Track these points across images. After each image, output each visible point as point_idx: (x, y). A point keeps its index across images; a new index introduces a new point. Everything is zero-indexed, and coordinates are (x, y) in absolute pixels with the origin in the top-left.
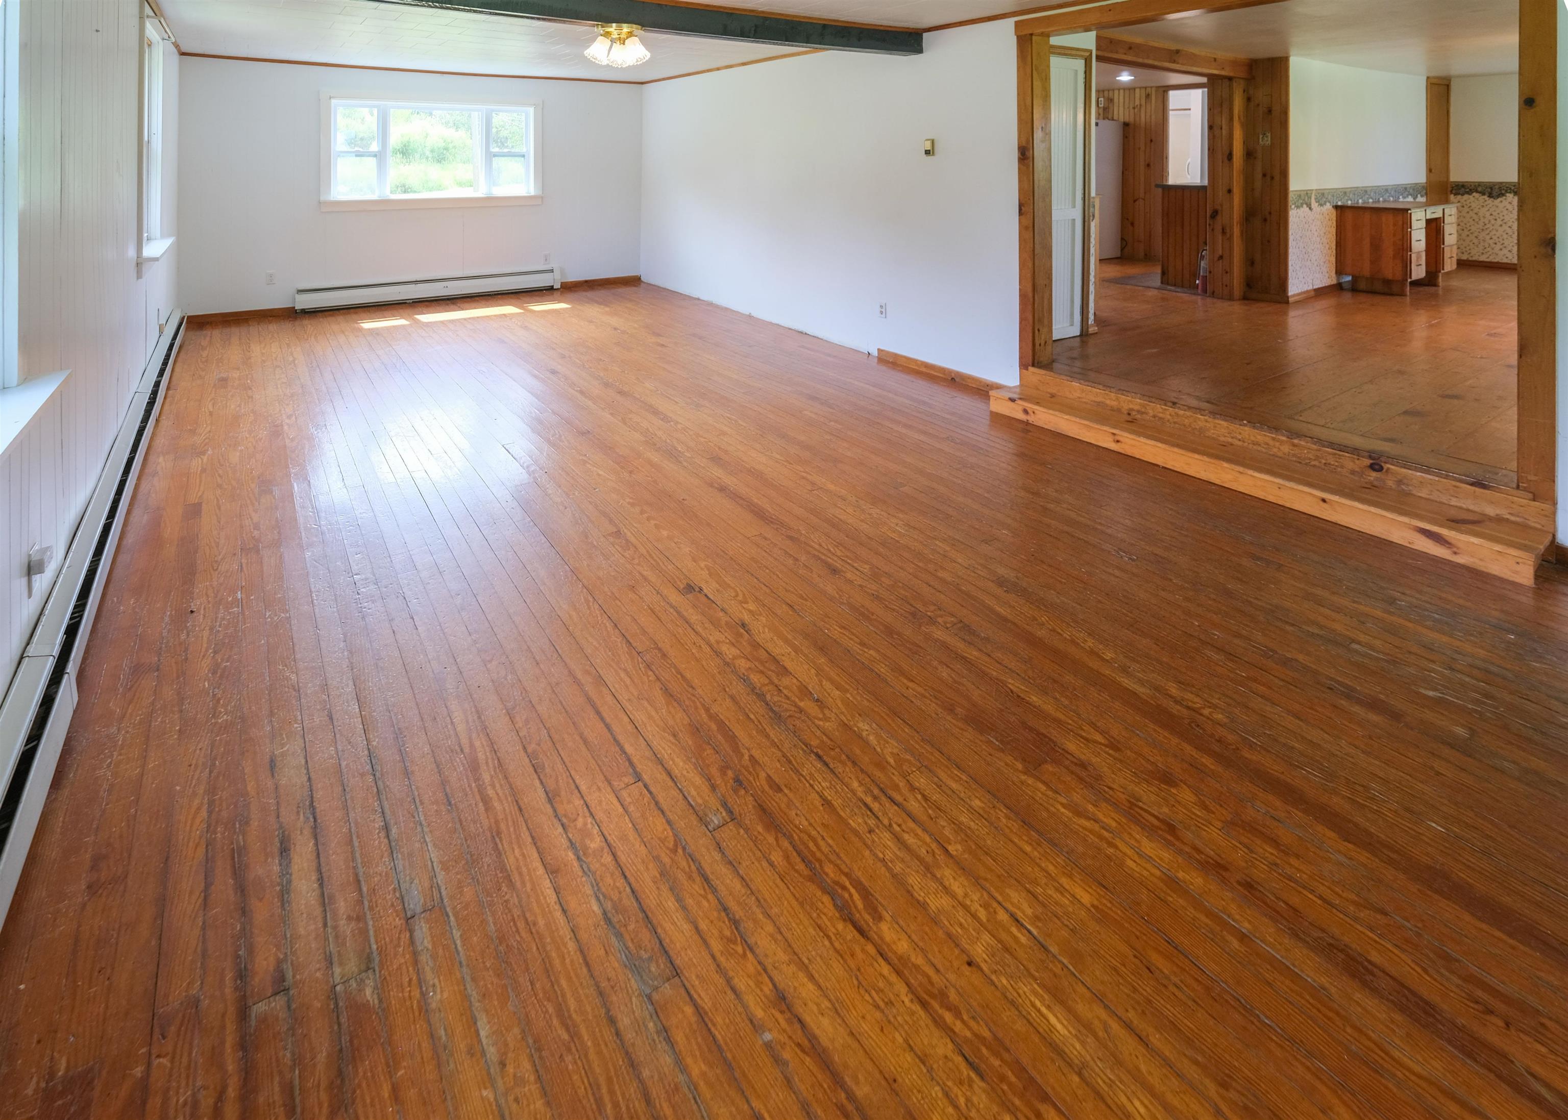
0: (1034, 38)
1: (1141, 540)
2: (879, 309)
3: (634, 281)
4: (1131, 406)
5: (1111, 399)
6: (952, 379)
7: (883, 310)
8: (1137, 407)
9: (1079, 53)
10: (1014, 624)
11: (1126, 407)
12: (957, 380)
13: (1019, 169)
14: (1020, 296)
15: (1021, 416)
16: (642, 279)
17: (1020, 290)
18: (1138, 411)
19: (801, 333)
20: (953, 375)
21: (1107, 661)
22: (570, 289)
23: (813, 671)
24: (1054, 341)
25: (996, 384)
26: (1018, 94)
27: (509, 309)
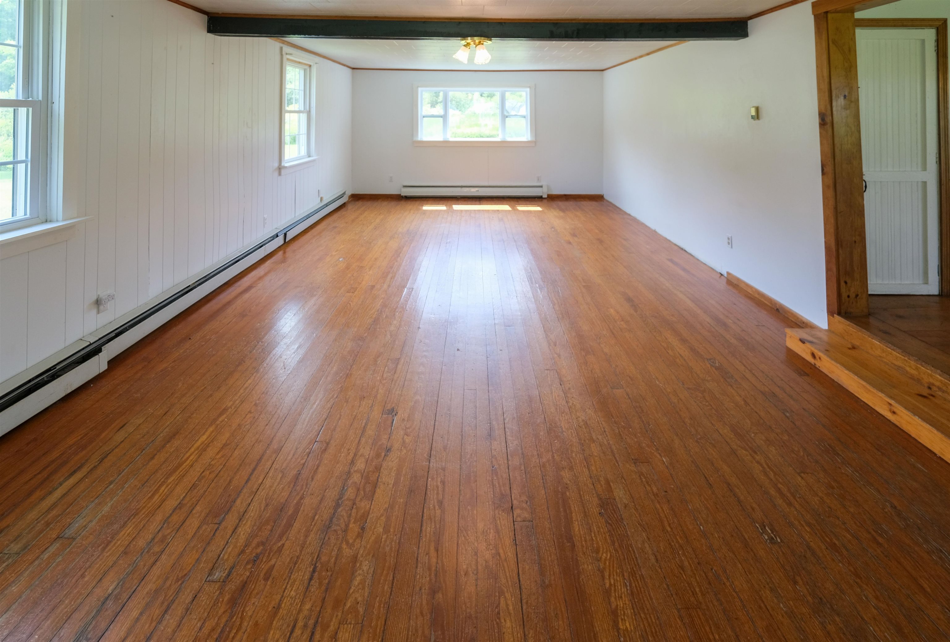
0: (830, 16)
1: (809, 524)
2: (726, 241)
3: (598, 198)
4: (931, 380)
5: (910, 367)
6: (777, 309)
7: (730, 242)
8: (937, 384)
9: (931, 23)
10: (573, 546)
11: (926, 380)
12: (781, 311)
13: (821, 133)
14: (826, 248)
15: (809, 358)
16: (604, 196)
17: (825, 242)
18: (940, 389)
19: (682, 249)
20: (778, 307)
21: (618, 630)
22: (552, 198)
23: (387, 506)
24: (870, 295)
25: (810, 322)
26: (817, 67)
27: (506, 207)
